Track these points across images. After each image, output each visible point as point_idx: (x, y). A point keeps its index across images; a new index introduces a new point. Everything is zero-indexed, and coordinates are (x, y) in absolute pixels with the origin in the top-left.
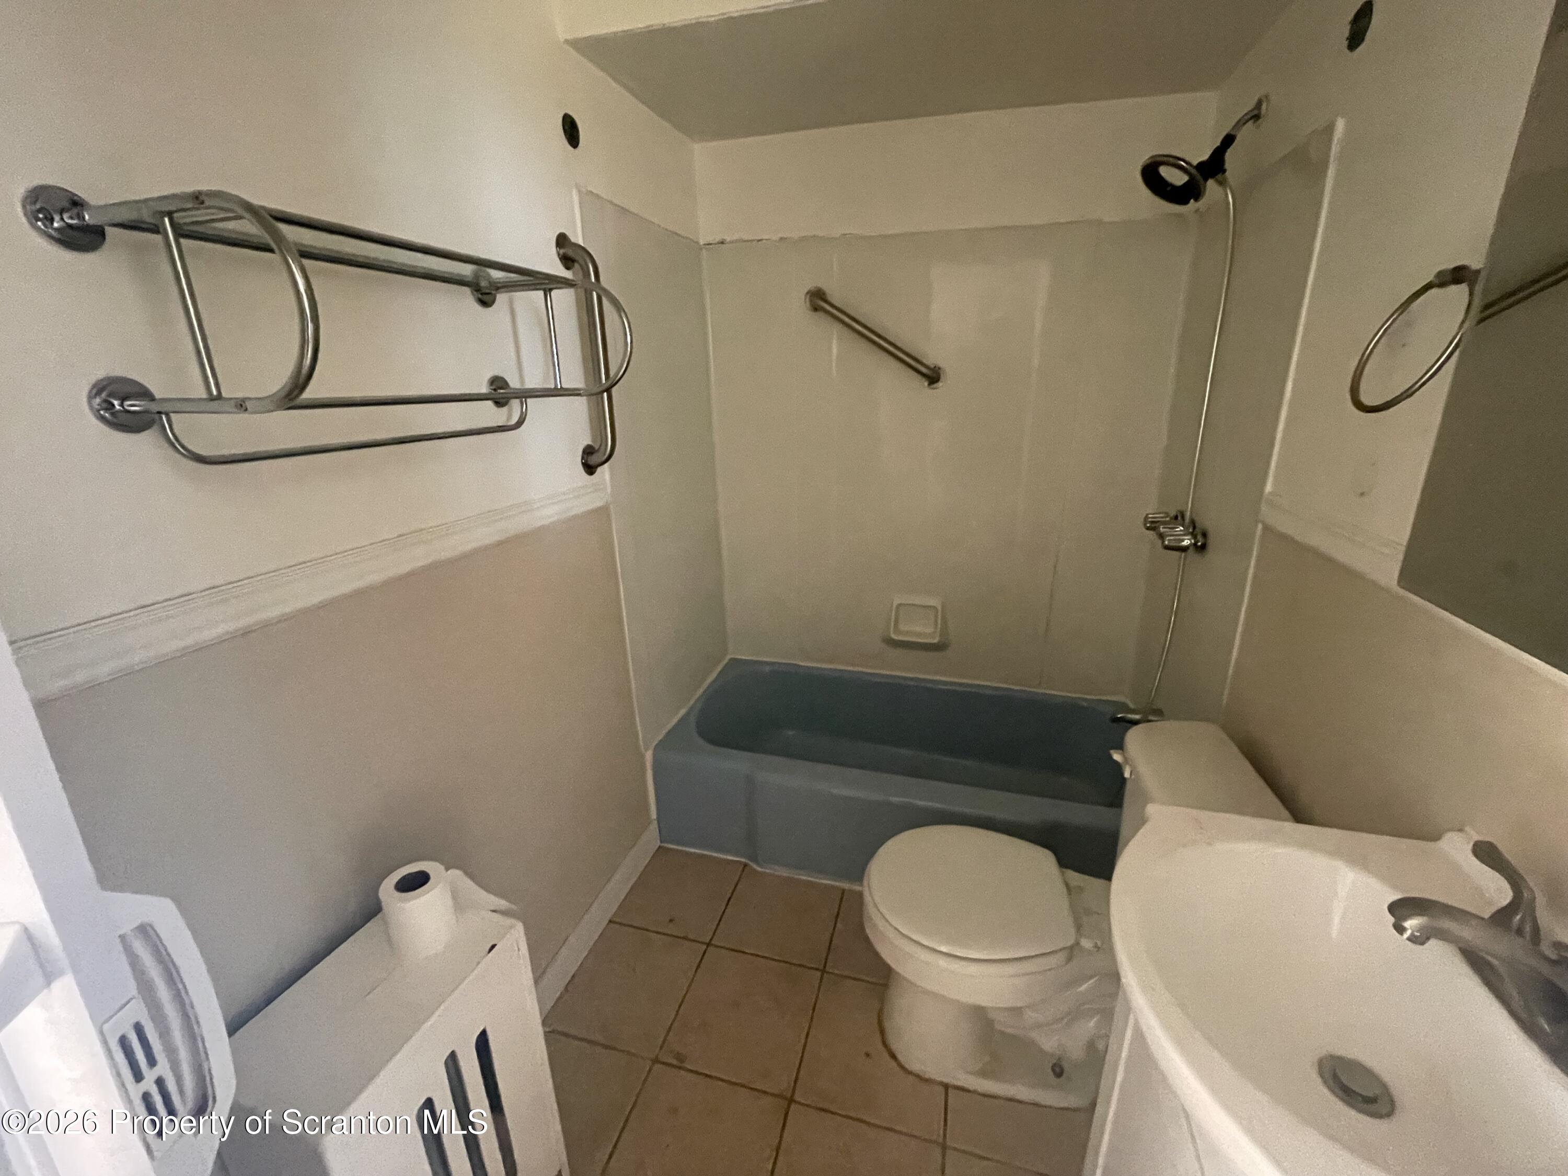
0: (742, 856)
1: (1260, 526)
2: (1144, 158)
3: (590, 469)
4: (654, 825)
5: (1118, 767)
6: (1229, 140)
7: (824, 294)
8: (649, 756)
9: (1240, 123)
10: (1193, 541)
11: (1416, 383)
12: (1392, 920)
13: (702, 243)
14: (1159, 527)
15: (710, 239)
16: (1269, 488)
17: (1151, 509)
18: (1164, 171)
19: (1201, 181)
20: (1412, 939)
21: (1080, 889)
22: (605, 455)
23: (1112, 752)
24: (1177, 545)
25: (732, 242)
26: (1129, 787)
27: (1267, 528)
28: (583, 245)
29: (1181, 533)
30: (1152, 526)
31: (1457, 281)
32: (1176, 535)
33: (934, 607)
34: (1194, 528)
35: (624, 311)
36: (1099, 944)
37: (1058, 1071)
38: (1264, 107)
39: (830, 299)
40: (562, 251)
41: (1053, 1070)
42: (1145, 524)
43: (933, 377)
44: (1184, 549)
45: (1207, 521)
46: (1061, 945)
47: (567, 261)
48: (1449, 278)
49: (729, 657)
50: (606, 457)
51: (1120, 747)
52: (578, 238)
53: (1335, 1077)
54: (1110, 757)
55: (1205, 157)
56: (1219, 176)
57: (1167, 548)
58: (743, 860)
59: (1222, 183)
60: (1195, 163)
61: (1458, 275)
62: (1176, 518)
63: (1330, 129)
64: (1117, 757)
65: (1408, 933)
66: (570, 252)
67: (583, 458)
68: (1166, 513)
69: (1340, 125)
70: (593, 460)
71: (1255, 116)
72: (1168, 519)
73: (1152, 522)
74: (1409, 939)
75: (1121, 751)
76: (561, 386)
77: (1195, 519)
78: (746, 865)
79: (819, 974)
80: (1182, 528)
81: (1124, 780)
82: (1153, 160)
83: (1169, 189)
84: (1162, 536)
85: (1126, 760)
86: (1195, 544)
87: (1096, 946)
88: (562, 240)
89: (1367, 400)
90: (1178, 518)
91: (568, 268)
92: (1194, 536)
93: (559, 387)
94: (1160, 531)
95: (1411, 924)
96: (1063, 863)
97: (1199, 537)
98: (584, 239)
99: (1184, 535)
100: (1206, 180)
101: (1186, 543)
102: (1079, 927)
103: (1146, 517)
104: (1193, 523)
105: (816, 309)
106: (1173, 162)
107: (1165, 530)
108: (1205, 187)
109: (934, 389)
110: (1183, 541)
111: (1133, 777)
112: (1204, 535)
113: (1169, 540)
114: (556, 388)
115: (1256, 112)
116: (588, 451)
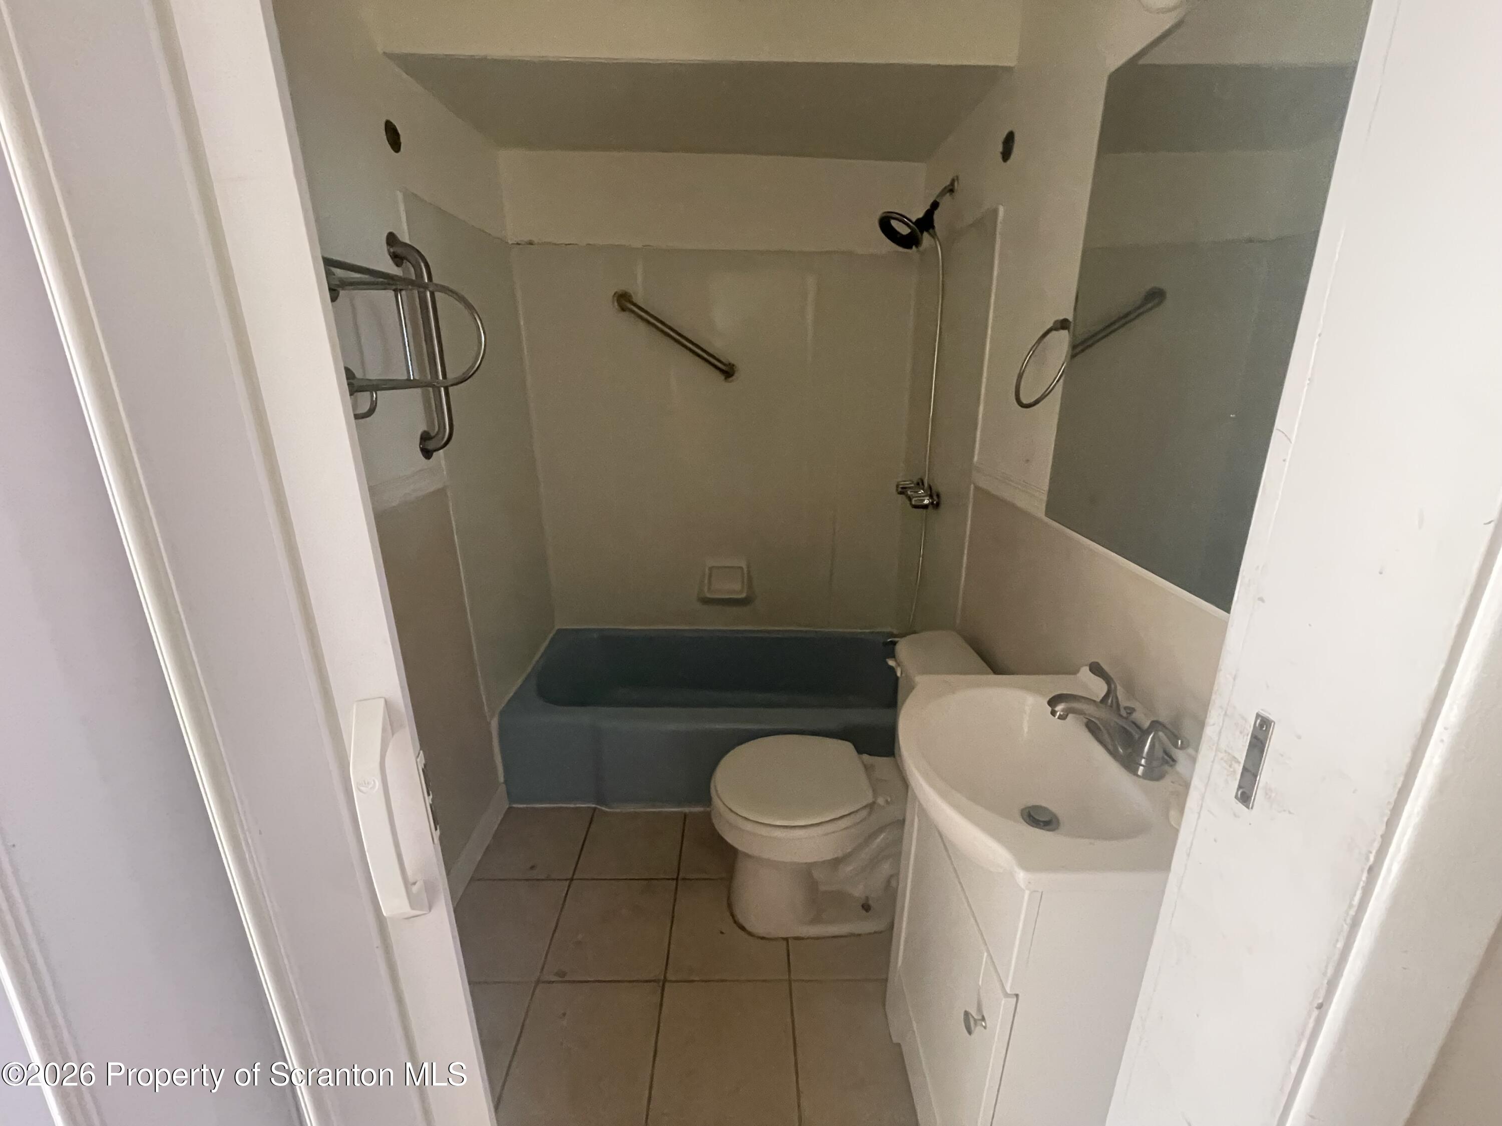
0: (589, 802)
1: (972, 486)
2: (879, 214)
3: (427, 453)
4: (502, 789)
5: (892, 670)
6: (935, 205)
7: (630, 296)
8: (494, 723)
9: (942, 194)
10: (930, 500)
11: (1047, 389)
12: (1050, 709)
13: (510, 242)
14: (907, 491)
15: (518, 240)
16: (976, 459)
17: (902, 476)
18: (894, 223)
19: (919, 233)
20: (1060, 717)
21: (872, 766)
22: (443, 438)
23: (887, 660)
24: (921, 504)
25: (538, 244)
26: (901, 683)
27: (977, 488)
28: (410, 244)
29: (922, 495)
30: (902, 491)
31: (1063, 328)
32: (920, 497)
33: (741, 568)
34: (931, 493)
35: (477, 313)
36: (889, 800)
37: (866, 907)
38: (956, 184)
39: (635, 300)
40: (392, 250)
41: (863, 906)
42: (897, 490)
43: (728, 372)
44: (926, 507)
45: (941, 486)
46: (864, 803)
47: (397, 259)
48: (1059, 326)
49: (557, 628)
50: (445, 439)
51: (893, 656)
52: (405, 238)
53: (1030, 815)
54: (887, 663)
55: (921, 215)
56: (931, 231)
57: (915, 507)
58: (594, 806)
59: (934, 236)
60: (914, 220)
61: (1063, 324)
62: (918, 484)
63: (995, 212)
64: (891, 663)
65: (1058, 714)
66: (399, 250)
67: (420, 444)
68: (910, 481)
69: (1001, 210)
70: (431, 445)
71: (950, 189)
72: (913, 485)
73: (902, 488)
74: (1059, 718)
75: (894, 659)
76: (413, 377)
77: (931, 485)
78: (595, 809)
79: (675, 882)
80: (922, 491)
81: (897, 679)
82: (885, 215)
83: (898, 236)
84: (910, 499)
85: (899, 665)
86: (932, 503)
87: (887, 801)
88: (392, 239)
89: (1025, 401)
90: (920, 484)
91: (398, 265)
92: (931, 496)
93: (412, 378)
94: (907, 494)
95: (1060, 708)
96: (860, 751)
97: (935, 498)
98: (410, 238)
99: (923, 497)
100: (922, 233)
101: (926, 502)
102: (875, 791)
103: (897, 486)
104: (930, 488)
105: (623, 309)
106: (901, 218)
107: (912, 493)
108: (922, 238)
109: (730, 382)
110: (924, 500)
111: (903, 675)
112: (938, 496)
113: (915, 501)
114: (409, 380)
115: (951, 187)
116: (425, 437)
